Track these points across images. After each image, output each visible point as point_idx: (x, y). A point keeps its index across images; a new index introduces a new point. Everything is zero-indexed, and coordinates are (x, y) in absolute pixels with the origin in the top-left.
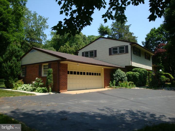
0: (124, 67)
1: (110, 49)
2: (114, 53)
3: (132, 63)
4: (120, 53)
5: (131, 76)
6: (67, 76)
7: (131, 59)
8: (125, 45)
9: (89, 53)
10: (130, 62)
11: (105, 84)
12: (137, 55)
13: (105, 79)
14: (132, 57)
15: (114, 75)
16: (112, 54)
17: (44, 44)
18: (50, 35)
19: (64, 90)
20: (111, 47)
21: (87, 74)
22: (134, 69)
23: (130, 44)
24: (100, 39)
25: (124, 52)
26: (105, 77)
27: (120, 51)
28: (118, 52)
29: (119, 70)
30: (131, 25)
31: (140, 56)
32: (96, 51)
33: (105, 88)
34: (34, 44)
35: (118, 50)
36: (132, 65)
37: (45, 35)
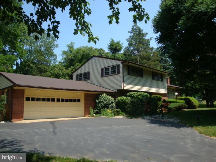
0: (116, 91)
1: (102, 70)
2: (107, 75)
3: (124, 86)
4: (112, 74)
5: (121, 102)
6: (24, 103)
7: (123, 81)
8: (116, 65)
9: (83, 75)
10: (122, 85)
11: (85, 112)
12: (136, 76)
13: (85, 106)
14: (124, 78)
15: (97, 101)
16: (105, 76)
17: (52, 66)
18: (62, 55)
19: (18, 119)
20: (103, 68)
21: (58, 100)
22: (128, 94)
23: (122, 63)
24: (93, 58)
25: (115, 73)
26: (85, 104)
27: (112, 72)
28: (110, 73)
29: (104, 95)
30: (152, 38)
31: (142, 76)
32: (89, 73)
33: (85, 117)
34: (40, 66)
35: (110, 71)
36: (124, 89)
37: (55, 55)
